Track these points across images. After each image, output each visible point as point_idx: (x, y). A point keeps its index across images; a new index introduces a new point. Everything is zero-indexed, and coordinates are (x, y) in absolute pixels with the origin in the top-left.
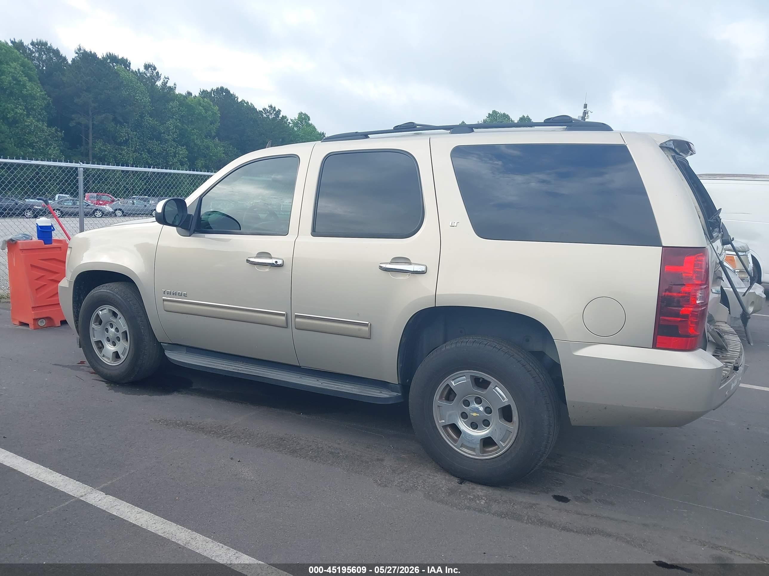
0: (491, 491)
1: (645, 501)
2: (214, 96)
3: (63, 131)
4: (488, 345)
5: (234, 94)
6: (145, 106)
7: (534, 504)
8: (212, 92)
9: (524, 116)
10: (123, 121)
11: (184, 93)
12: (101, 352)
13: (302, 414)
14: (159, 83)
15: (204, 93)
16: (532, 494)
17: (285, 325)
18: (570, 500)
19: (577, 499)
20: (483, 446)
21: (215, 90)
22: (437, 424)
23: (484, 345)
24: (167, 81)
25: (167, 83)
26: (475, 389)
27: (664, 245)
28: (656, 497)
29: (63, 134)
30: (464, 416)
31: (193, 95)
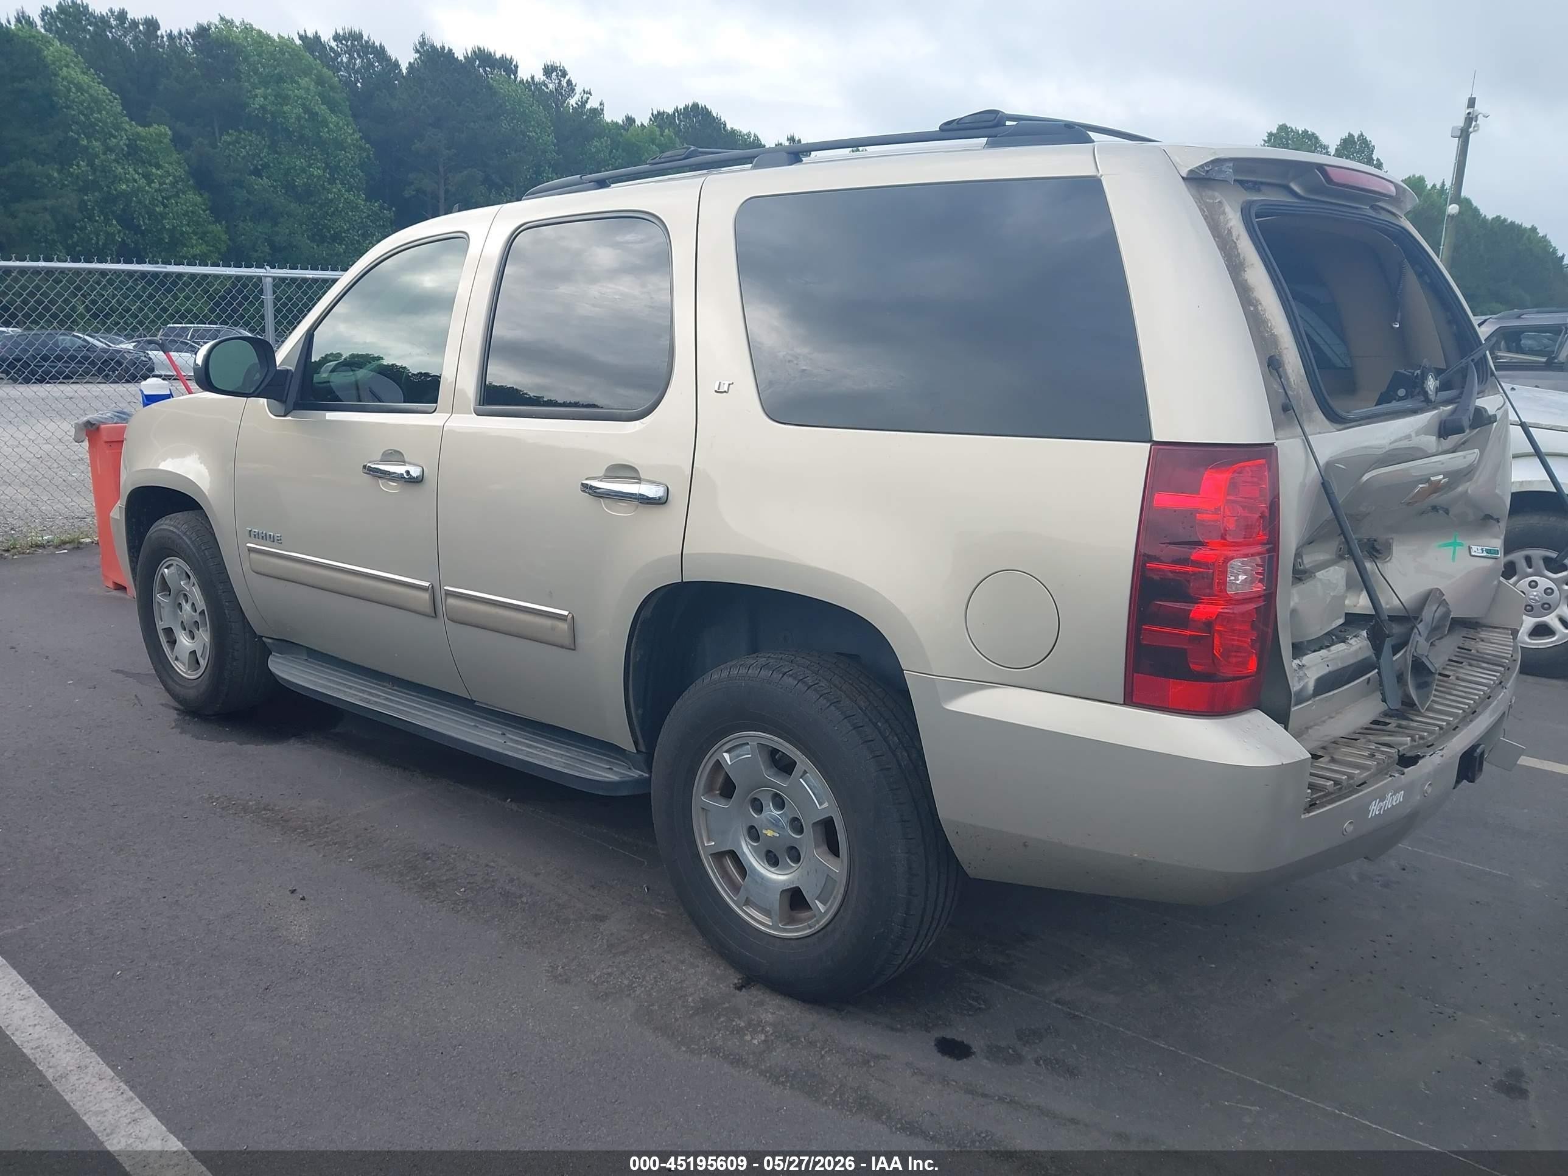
0: (797, 1013)
1: (1161, 1074)
2: (680, 123)
3: (394, 209)
4: (791, 676)
5: (719, 116)
6: (544, 152)
7: (877, 1057)
8: (676, 114)
9: (1351, 135)
10: (501, 182)
11: (620, 119)
12: (172, 649)
13: (509, 800)
14: (573, 101)
15: (660, 118)
16: (892, 1029)
17: (429, 609)
18: (974, 1053)
19: (994, 1052)
20: (791, 906)
21: (681, 109)
22: (700, 848)
23: (781, 675)
24: (588, 98)
25: (586, 102)
26: (768, 773)
27: (1155, 439)
28: (1200, 1062)
29: (392, 213)
30: (754, 833)
31: (638, 123)
